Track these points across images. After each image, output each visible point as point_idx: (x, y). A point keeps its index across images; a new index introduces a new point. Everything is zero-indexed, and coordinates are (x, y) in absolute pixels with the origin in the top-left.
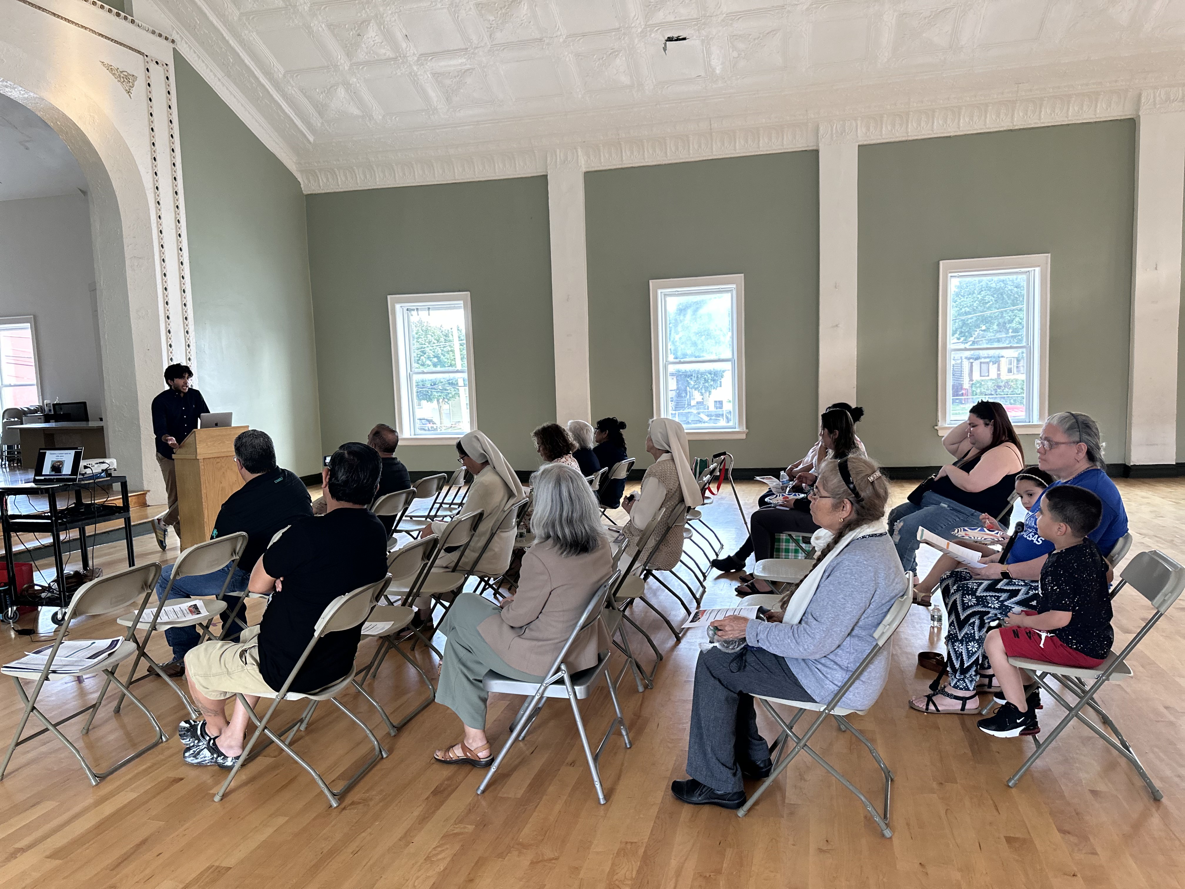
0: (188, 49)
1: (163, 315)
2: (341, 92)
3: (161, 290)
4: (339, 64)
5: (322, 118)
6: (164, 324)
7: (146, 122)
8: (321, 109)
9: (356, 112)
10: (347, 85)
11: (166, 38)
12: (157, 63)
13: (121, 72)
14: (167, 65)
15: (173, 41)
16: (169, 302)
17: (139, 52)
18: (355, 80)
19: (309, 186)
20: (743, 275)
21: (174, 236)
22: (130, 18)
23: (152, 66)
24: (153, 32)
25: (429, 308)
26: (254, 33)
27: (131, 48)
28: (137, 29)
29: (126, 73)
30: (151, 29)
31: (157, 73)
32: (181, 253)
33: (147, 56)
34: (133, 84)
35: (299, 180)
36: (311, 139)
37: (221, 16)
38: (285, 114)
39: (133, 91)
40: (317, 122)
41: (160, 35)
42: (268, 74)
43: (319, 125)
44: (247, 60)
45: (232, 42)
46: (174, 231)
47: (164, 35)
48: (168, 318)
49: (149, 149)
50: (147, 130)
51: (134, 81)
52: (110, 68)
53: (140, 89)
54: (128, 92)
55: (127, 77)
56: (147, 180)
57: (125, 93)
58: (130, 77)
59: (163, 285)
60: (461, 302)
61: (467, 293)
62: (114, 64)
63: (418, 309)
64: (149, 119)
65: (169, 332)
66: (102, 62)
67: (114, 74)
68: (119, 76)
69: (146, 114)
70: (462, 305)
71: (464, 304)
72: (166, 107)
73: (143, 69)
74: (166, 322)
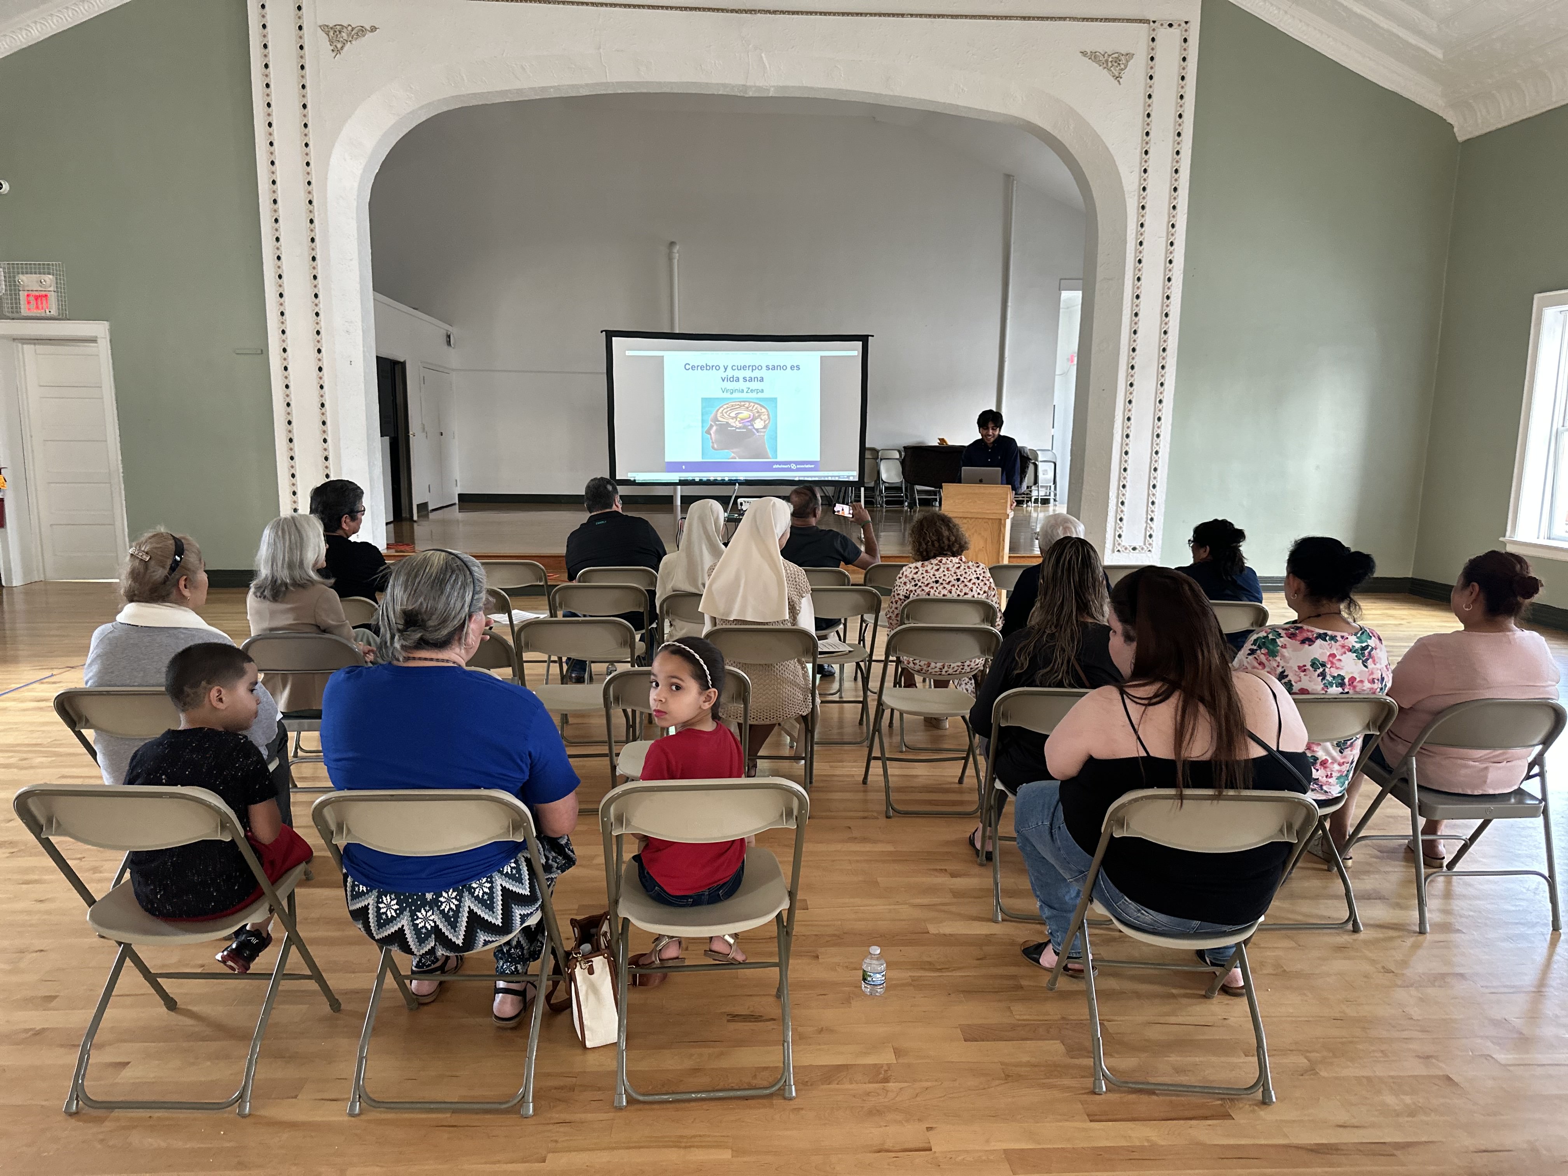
1: (1126, 347)
3: (1128, 316)
5: (1433, 19)
6: (1125, 359)
7: (1139, 109)
12: (1170, 25)
13: (1109, 56)
14: (1187, 22)
16: (1139, 331)
17: (1141, 21)
19: (1469, 129)
21: (1163, 245)
23: (1163, 34)
27: (1127, 21)
29: (1116, 55)
31: (1169, 40)
32: (1171, 266)
33: (1154, 22)
34: (1126, 67)
35: (1449, 121)
36: (1439, 54)
39: (1125, 75)
40: (1430, 27)
43: (1435, 30)
46: (1164, 239)
48: (1134, 350)
49: (1139, 142)
50: (1140, 117)
51: (1127, 62)
52: (1094, 56)
53: (1136, 69)
54: (1117, 78)
55: (1117, 61)
56: (1130, 181)
57: (1112, 79)
58: (1123, 58)
59: (1132, 310)
62: (1101, 49)
64: (1145, 103)
65: (1133, 368)
66: (1082, 52)
67: (1099, 62)
68: (1107, 61)
69: (1141, 98)
72: (1176, 79)
73: (1144, 41)
74: (1129, 356)
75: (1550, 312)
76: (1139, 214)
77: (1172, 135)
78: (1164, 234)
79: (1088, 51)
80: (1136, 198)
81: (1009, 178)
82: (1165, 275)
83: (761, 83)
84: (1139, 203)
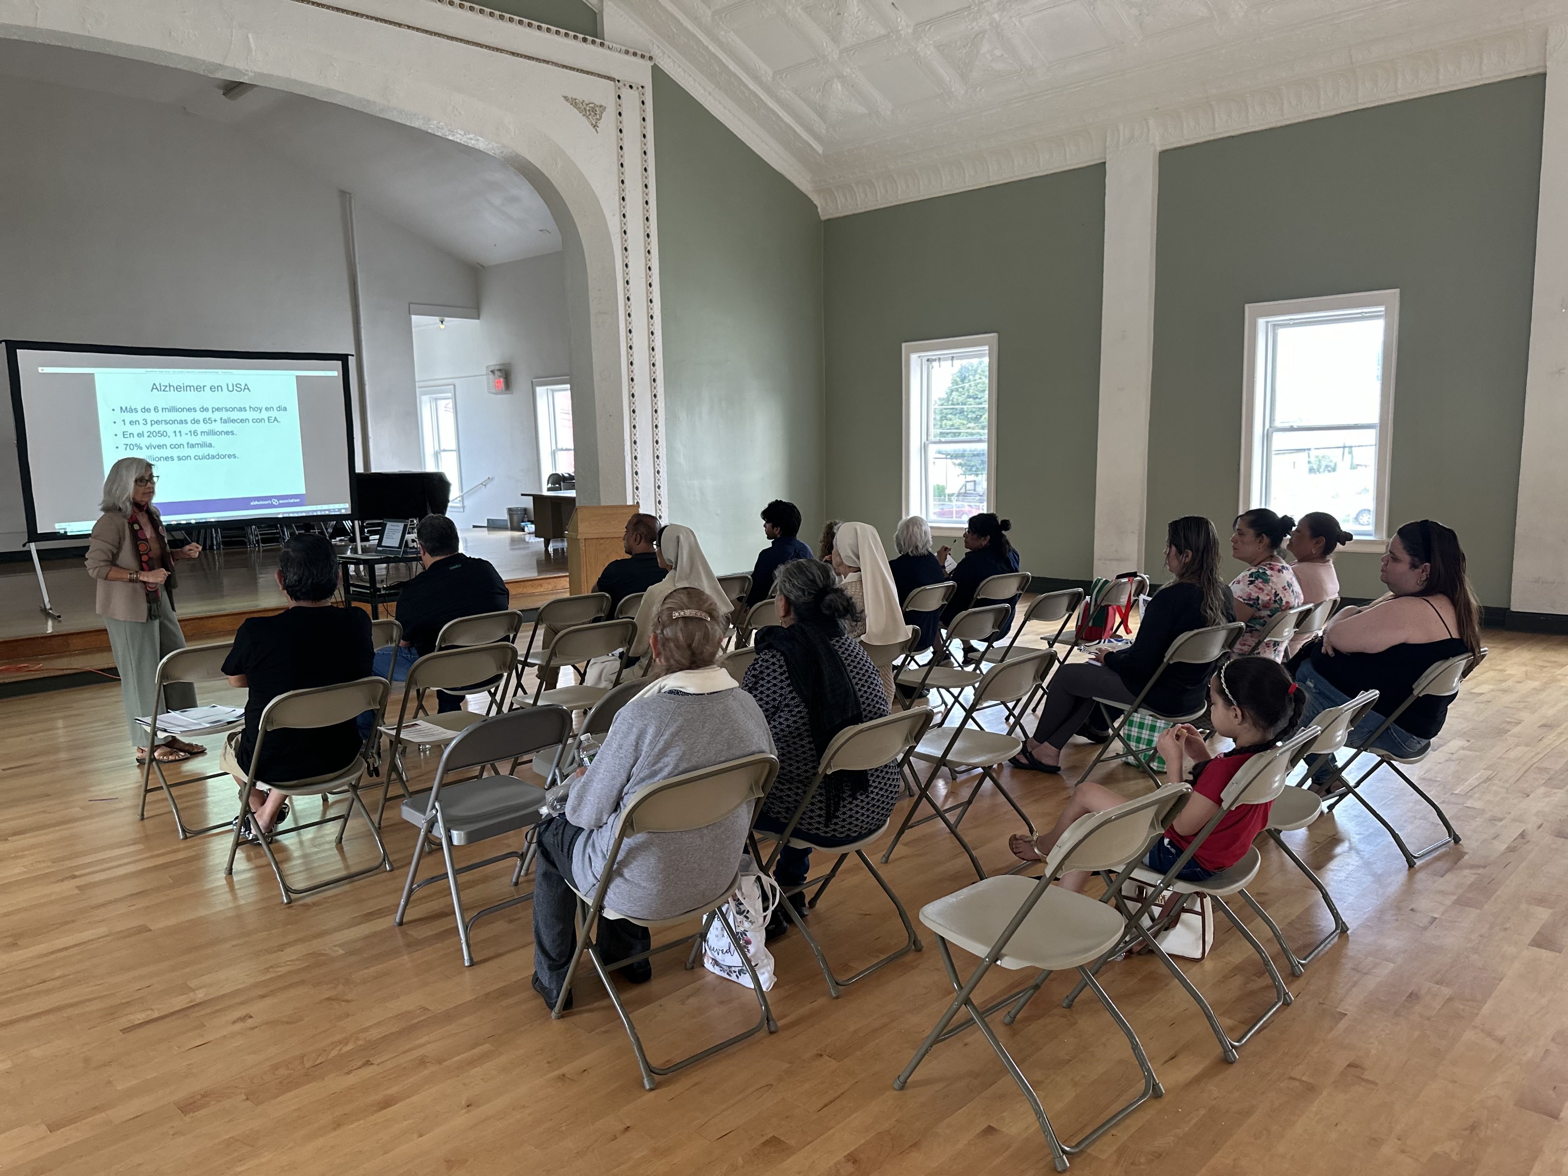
0: (672, 64)
1: (626, 377)
2: (838, 86)
3: (625, 349)
4: (826, 53)
5: (825, 123)
6: (627, 388)
7: (615, 158)
8: (821, 112)
9: (862, 110)
10: (841, 77)
11: (643, 56)
12: (631, 87)
13: (587, 105)
14: (642, 87)
15: (651, 58)
16: (634, 362)
17: (609, 78)
18: (849, 70)
19: (827, 209)
20: (1398, 290)
21: (643, 285)
22: (598, 41)
23: (625, 92)
24: (627, 52)
25: (953, 358)
26: (732, 33)
27: (599, 76)
28: (608, 52)
29: (592, 105)
30: (624, 48)
31: (631, 98)
32: (652, 305)
33: (619, 81)
34: (601, 117)
35: (815, 202)
36: (820, 149)
37: (696, 20)
38: (785, 123)
39: (601, 124)
40: (821, 128)
41: (635, 54)
42: (756, 78)
43: (824, 131)
44: (732, 66)
45: (713, 48)
46: (644, 280)
47: (639, 53)
48: (632, 380)
49: (617, 188)
50: (616, 167)
51: (601, 113)
52: (574, 102)
53: (608, 120)
54: (595, 126)
55: (593, 110)
56: (614, 224)
57: (591, 127)
58: (597, 109)
59: (627, 343)
60: (987, 348)
61: (994, 335)
62: (580, 97)
63: (939, 359)
64: (618, 153)
65: (633, 396)
66: (565, 97)
67: (579, 109)
68: (585, 109)
69: (615, 149)
70: (987, 352)
71: (989, 350)
72: (640, 136)
73: (613, 97)
74: (629, 385)
75: (914, 357)
76: (623, 254)
77: (640, 186)
78: (644, 276)
79: (570, 97)
80: (619, 240)
81: (344, 195)
82: (648, 313)
83: (241, 66)
84: (623, 245)
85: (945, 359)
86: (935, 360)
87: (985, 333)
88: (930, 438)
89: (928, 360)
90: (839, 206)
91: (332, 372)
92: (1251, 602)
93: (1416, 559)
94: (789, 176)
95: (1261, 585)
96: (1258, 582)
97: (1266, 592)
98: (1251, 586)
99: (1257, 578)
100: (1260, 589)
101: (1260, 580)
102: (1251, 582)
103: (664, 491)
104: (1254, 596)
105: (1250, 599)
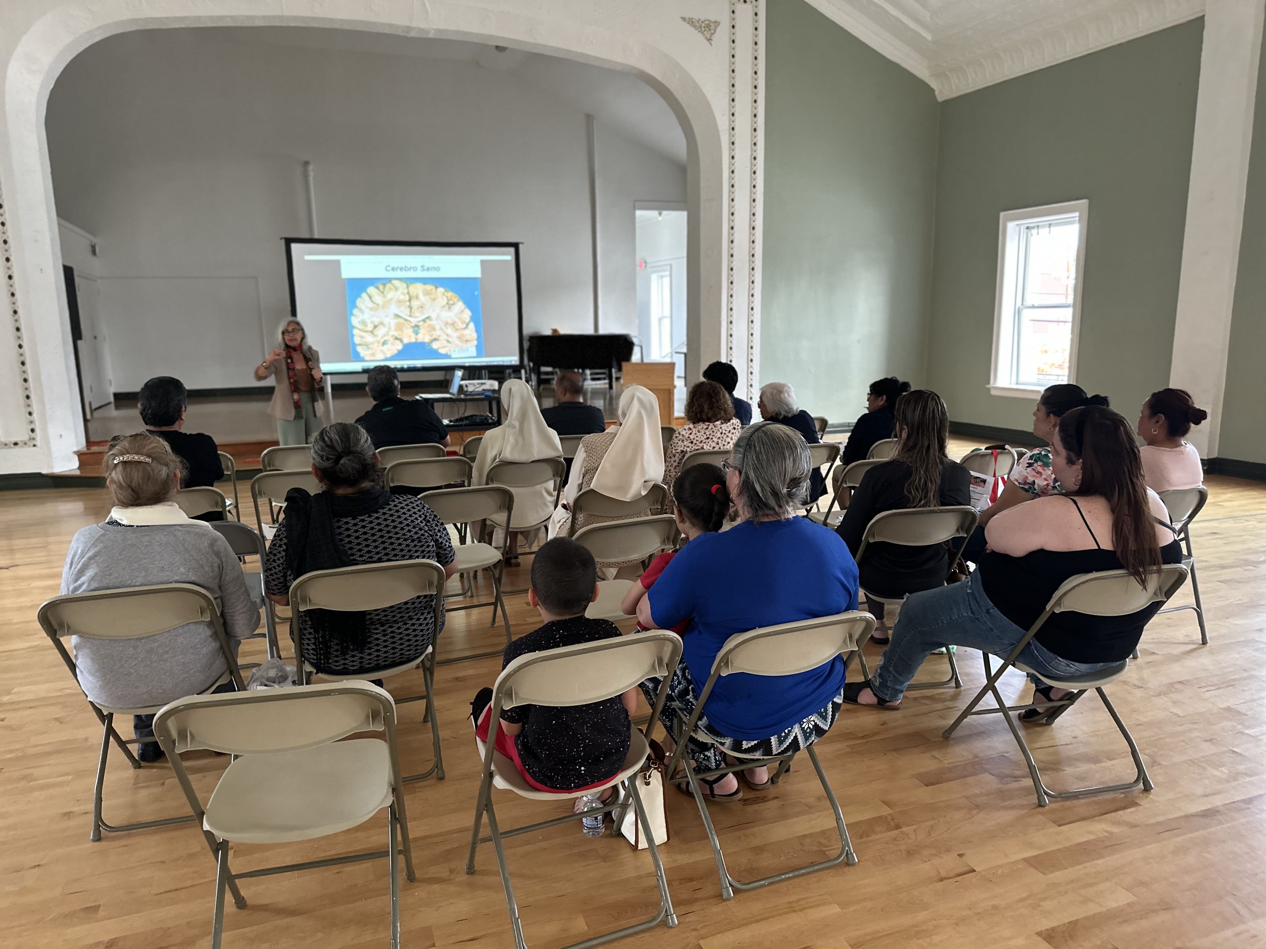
1: (726, 253)
3: (727, 229)
5: (929, 12)
6: (726, 262)
7: (726, 66)
12: (745, 1)
13: (702, 22)
16: (735, 241)
19: (943, 91)
21: (748, 173)
23: (739, 7)
25: (1050, 224)
29: (707, 22)
31: (744, 13)
32: (755, 190)
34: (715, 31)
35: (932, 86)
36: (928, 37)
38: (893, 16)
39: (715, 38)
40: (925, 16)
43: (928, 20)
46: (749, 168)
48: (732, 256)
49: (728, 91)
50: (727, 73)
51: (716, 27)
52: (691, 22)
53: (722, 34)
54: (709, 40)
55: (708, 26)
56: (723, 123)
57: (705, 41)
58: (712, 24)
59: (729, 224)
60: (1077, 214)
61: (1085, 201)
62: (696, 16)
63: (1038, 226)
64: (730, 61)
65: (732, 269)
66: (682, 18)
67: (695, 27)
68: (701, 26)
69: (727, 57)
70: (1077, 219)
71: (1079, 216)
72: (751, 44)
73: (728, 12)
74: (729, 260)
75: (1011, 227)
76: (730, 148)
77: (750, 87)
78: (749, 164)
79: (687, 17)
80: (727, 136)
81: (589, 118)
82: (751, 197)
83: (423, 25)
84: (730, 140)
85: (1043, 227)
86: (1034, 228)
87: (1077, 199)
88: (1025, 303)
89: (1027, 228)
90: (954, 88)
91: (507, 256)
92: (1027, 487)
93: (1072, 454)
94: (904, 65)
95: (1040, 469)
96: (1038, 466)
97: (1044, 476)
98: (1029, 469)
99: (1036, 461)
100: (1039, 473)
101: (1039, 463)
102: (1030, 465)
103: (756, 351)
104: (1030, 479)
105: (1025, 483)
